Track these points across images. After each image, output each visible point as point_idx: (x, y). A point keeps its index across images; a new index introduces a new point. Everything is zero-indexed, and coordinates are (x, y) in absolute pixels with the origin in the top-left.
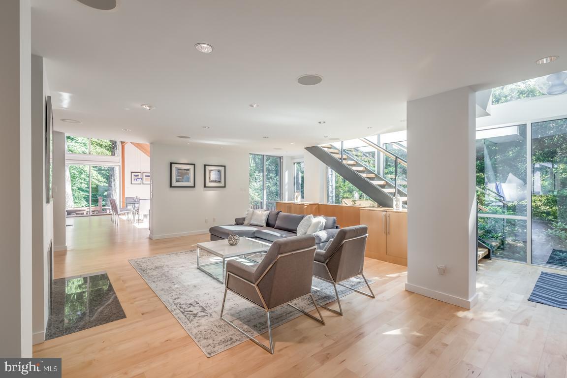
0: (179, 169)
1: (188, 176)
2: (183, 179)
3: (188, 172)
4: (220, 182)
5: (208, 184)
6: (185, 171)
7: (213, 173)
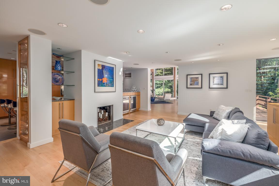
0: (192, 78)
1: (197, 81)
2: (194, 83)
3: (197, 79)
4: (222, 84)
5: (212, 86)
6: (196, 79)
7: (215, 79)
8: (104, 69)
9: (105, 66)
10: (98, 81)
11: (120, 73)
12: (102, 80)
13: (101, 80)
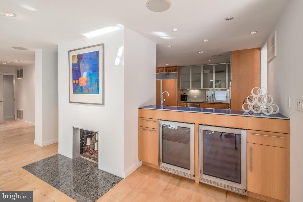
8: (81, 60)
9: (82, 55)
10: (73, 83)
11: (117, 62)
12: (79, 81)
13: (77, 82)
